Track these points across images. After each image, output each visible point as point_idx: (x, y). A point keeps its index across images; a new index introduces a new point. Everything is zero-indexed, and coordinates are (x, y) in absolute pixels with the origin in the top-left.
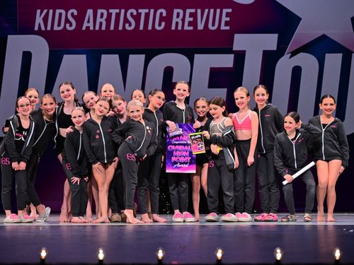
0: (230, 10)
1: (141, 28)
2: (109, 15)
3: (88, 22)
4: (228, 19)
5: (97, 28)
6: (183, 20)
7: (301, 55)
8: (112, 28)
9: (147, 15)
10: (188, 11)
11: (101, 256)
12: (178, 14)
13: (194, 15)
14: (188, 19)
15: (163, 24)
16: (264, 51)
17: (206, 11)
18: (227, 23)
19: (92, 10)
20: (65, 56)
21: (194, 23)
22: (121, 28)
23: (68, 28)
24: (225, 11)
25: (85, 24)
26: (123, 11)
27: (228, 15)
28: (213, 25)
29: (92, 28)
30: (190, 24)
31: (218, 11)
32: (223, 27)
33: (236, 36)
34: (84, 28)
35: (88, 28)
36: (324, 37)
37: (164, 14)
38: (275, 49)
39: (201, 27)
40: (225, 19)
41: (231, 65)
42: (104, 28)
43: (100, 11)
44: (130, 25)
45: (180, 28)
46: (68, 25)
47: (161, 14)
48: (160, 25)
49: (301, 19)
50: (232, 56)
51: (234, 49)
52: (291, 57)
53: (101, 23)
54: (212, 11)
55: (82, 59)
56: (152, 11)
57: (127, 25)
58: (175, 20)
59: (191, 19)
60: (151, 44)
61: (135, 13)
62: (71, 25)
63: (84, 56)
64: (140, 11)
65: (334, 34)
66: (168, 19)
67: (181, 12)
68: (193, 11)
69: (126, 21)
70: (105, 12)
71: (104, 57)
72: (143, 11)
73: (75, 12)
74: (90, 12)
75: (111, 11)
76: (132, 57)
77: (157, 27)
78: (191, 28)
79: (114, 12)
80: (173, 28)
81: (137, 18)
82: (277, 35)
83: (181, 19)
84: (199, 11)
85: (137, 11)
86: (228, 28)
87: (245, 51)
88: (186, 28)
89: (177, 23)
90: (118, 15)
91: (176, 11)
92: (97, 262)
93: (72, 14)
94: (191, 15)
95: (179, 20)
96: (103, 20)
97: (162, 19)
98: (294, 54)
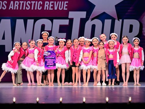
0: (67, 2)
1: (32, 9)
2: (20, 4)
3: (11, 6)
4: (67, 6)
5: (15, 9)
6: (49, 6)
7: (95, 20)
8: (21, 9)
9: (35, 4)
10: (51, 2)
11: (14, 100)
12: (47, 4)
13: (53, 4)
14: (51, 5)
15: (41, 7)
16: (81, 18)
17: (58, 2)
18: (66, 7)
19: (13, 2)
20: (2, 20)
21: (53, 7)
22: (24, 9)
23: (3, 8)
24: (65, 2)
25: (10, 7)
26: (25, 2)
27: (66, 4)
28: (61, 8)
29: (13, 9)
30: (52, 7)
31: (63, 2)
32: (65, 9)
33: (70, 12)
34: (9, 9)
35: (11, 8)
36: (104, 13)
37: (41, 4)
38: (85, 17)
39: (56, 8)
40: (65, 5)
41: (68, 24)
42: (17, 9)
43: (16, 2)
44: (28, 8)
45: (48, 9)
46: (3, 7)
47: (40, 3)
48: (40, 8)
49: (95, 6)
50: (68, 20)
51: (69, 17)
52: (91, 21)
53: (16, 7)
54: (60, 2)
55: (9, 21)
56: (37, 2)
57: (27, 8)
58: (46, 6)
59: (52, 6)
60: (36, 16)
61: (30, 3)
62: (4, 7)
63: (10, 20)
64: (32, 2)
65: (108, 12)
66: (43, 6)
67: (48, 2)
68: (53, 2)
69: (26, 6)
70: (18, 2)
71: (17, 20)
72: (33, 2)
73: (6, 3)
74: (12, 2)
75: (20, 2)
76: (28, 20)
77: (39, 9)
78: (52, 9)
79: (21, 2)
80: (45, 9)
81: (31, 5)
82: (86, 12)
83: (48, 6)
84: (55, 2)
85: (31, 2)
86: (67, 9)
87: (73, 18)
88: (50, 9)
89: (46, 7)
90: (23, 4)
91: (46, 2)
92: (13, 102)
93: (5, 3)
94: (52, 4)
95: (47, 6)
96: (17, 6)
97: (40, 5)
98: (92, 19)
